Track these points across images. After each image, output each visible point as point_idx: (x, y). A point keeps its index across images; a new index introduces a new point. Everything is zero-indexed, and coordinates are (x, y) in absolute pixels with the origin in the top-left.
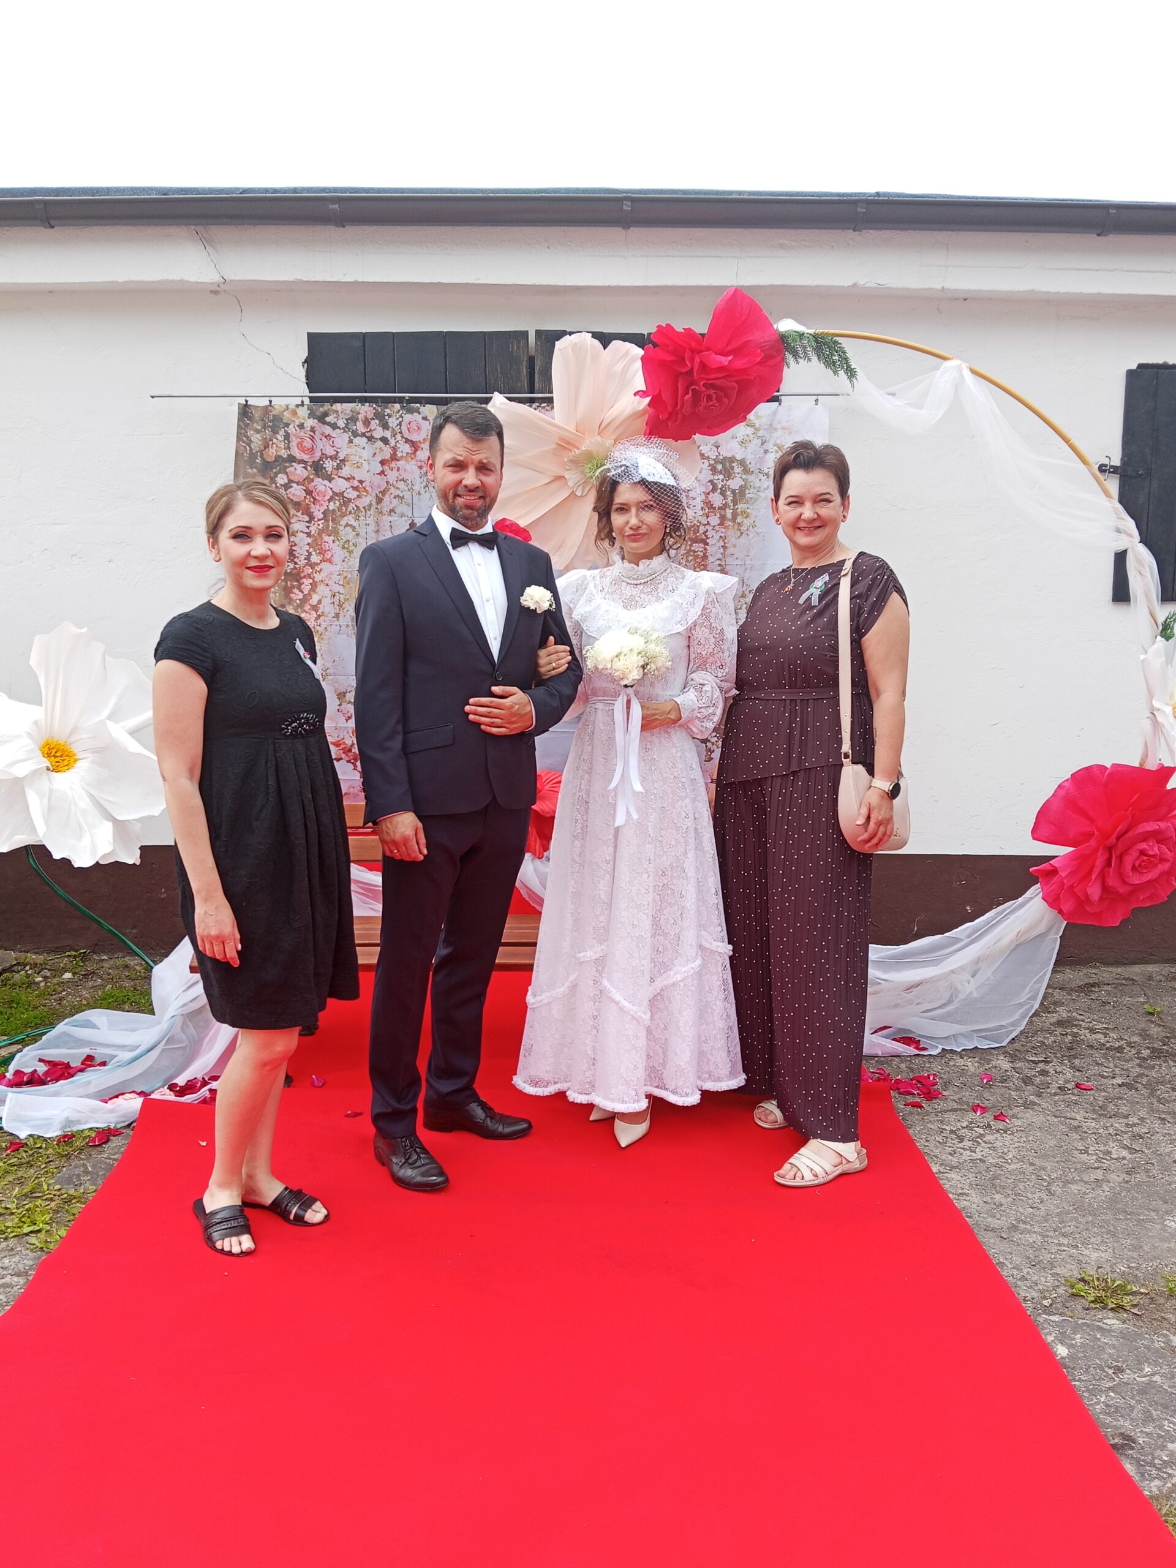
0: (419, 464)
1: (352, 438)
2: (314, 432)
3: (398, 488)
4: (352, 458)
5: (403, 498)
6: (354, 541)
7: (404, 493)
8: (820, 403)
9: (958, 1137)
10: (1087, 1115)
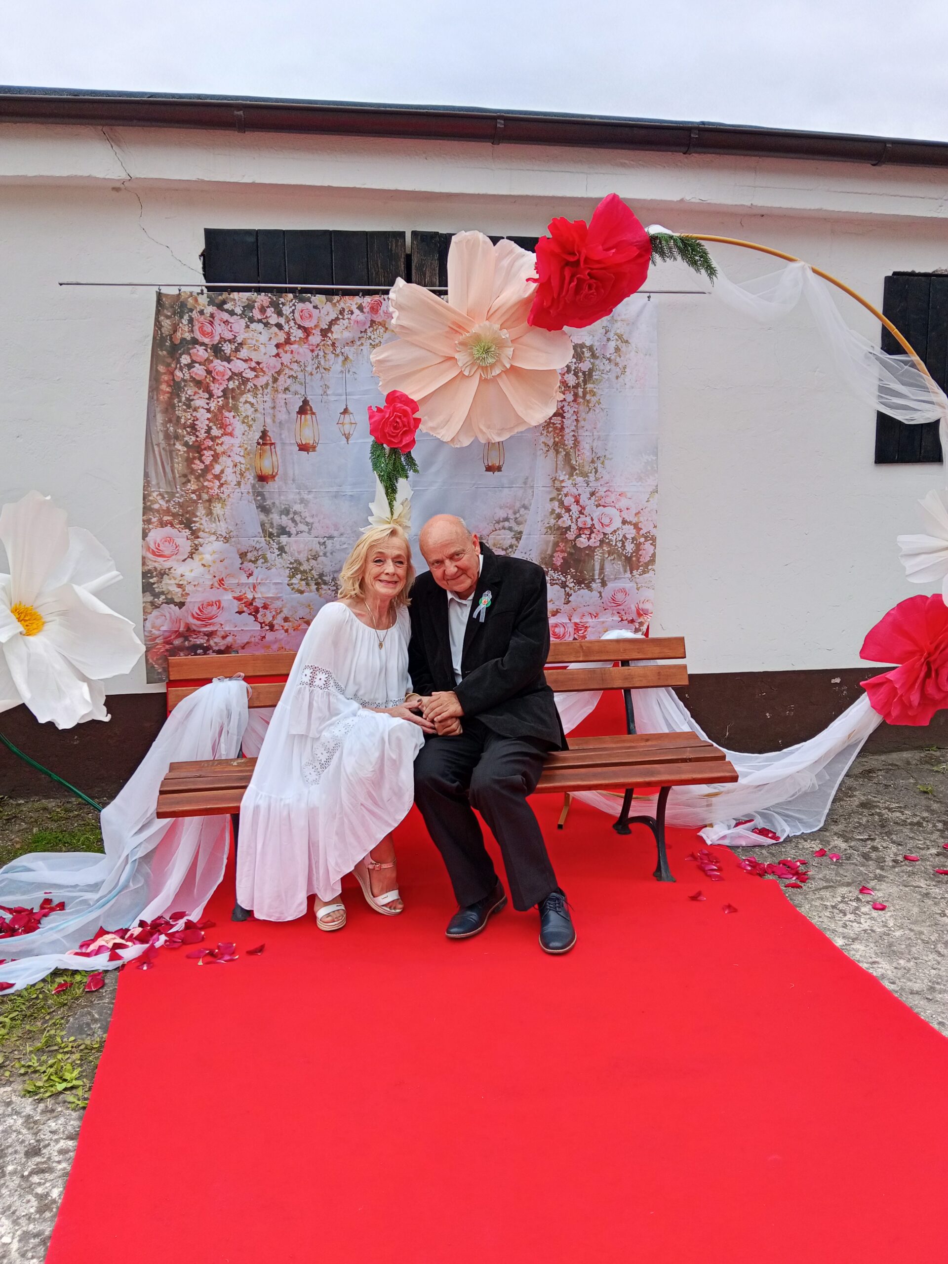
0: (311, 348)
1: (249, 323)
2: (213, 318)
3: (291, 369)
4: (249, 341)
5: (296, 377)
6: (252, 416)
7: (298, 374)
8: (651, 299)
9: (841, 911)
10: (928, 882)
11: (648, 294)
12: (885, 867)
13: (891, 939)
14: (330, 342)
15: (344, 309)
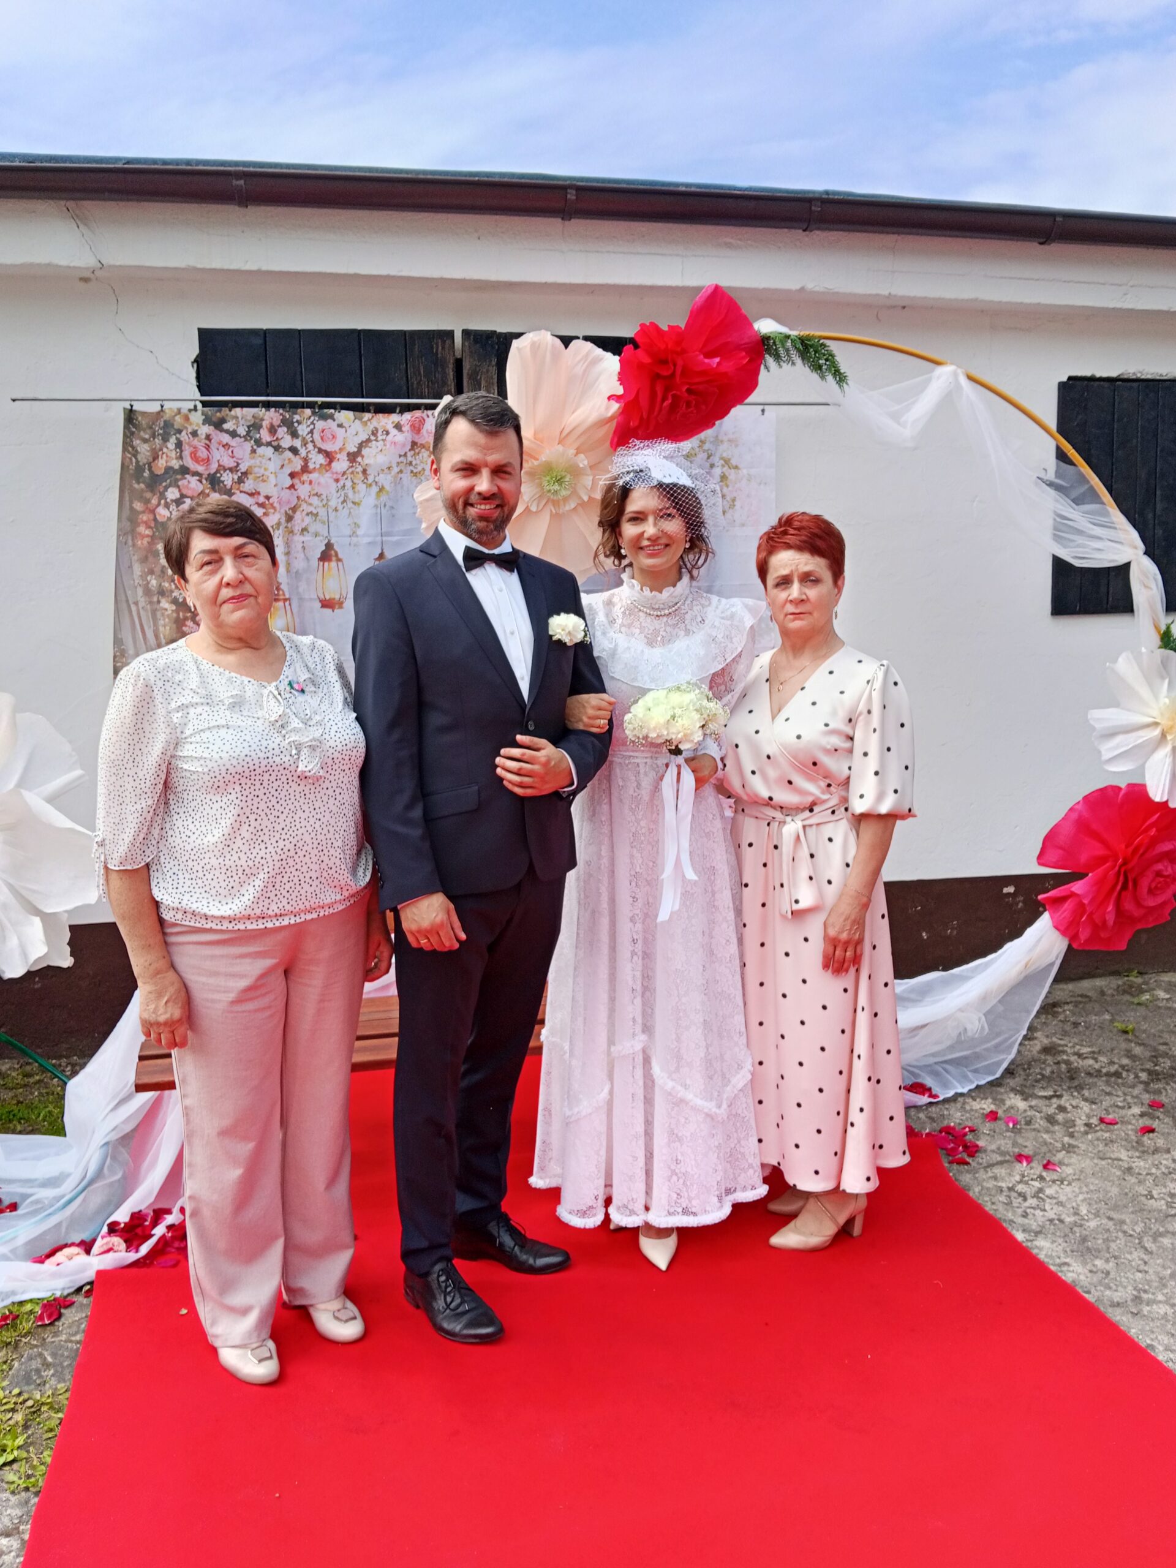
0: (335, 476)
2: (210, 440)
3: (311, 504)
4: (256, 470)
5: (317, 515)
7: (319, 510)
8: (766, 413)
9: (1020, 1194)
10: (1130, 1153)
11: (761, 407)
12: (1076, 1134)
13: (1084, 1232)
14: (360, 469)
15: (377, 430)
